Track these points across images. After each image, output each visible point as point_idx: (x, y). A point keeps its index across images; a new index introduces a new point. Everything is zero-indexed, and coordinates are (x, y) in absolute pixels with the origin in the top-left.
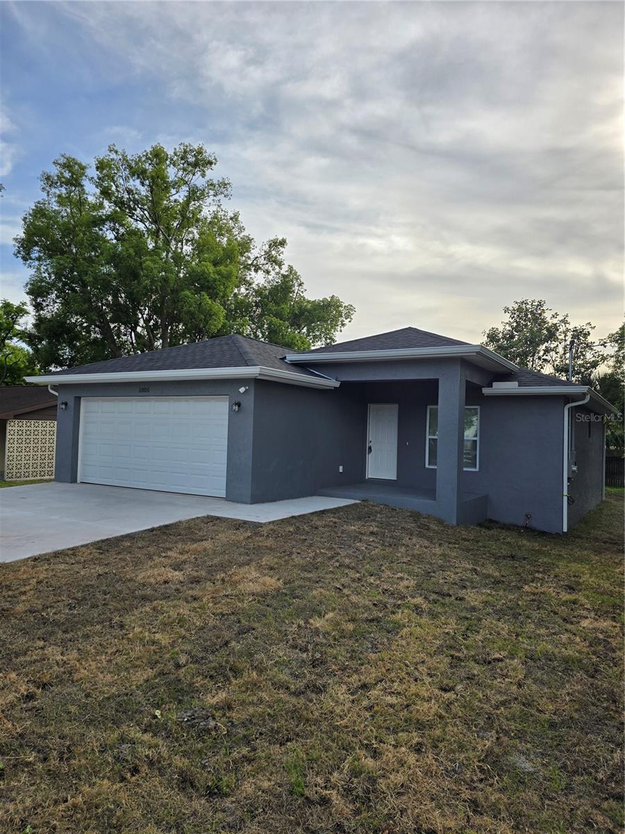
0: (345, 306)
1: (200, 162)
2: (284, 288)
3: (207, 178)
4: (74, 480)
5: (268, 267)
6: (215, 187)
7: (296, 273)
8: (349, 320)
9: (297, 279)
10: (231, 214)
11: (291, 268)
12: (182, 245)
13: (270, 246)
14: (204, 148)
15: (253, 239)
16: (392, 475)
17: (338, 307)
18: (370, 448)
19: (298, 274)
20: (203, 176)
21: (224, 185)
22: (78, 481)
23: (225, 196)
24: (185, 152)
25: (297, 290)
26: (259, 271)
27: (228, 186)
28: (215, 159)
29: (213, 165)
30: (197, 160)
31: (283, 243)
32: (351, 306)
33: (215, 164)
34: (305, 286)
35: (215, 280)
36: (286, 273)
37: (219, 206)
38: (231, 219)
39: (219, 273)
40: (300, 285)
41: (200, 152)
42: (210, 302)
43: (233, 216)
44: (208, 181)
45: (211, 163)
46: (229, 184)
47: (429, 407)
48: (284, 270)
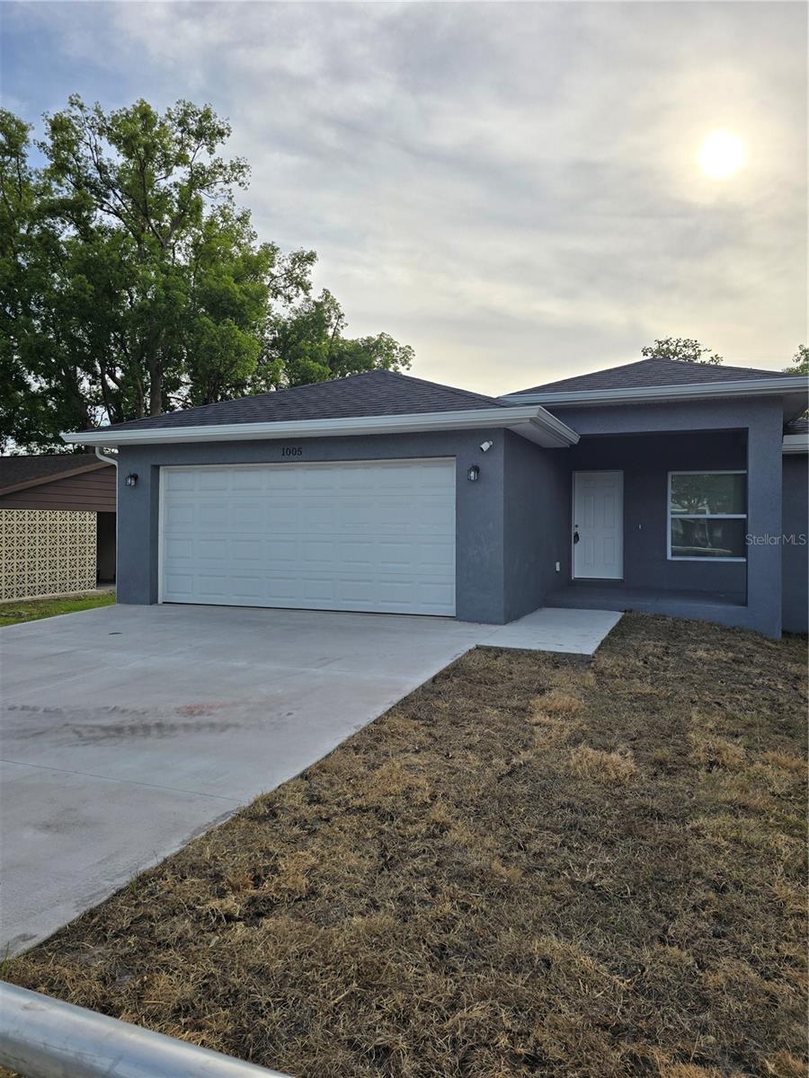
0: (400, 349)
1: (208, 133)
2: (316, 320)
3: (215, 157)
4: (153, 600)
5: (291, 291)
6: (225, 169)
7: (333, 301)
8: (406, 366)
9: (336, 308)
10: (237, 213)
11: (326, 292)
12: (174, 252)
13: (294, 262)
14: (213, 110)
15: (278, 249)
16: (615, 573)
17: (390, 348)
18: (577, 535)
19: (337, 301)
20: (211, 151)
21: (238, 167)
22: (160, 601)
23: (240, 184)
24: (186, 114)
25: (335, 325)
26: (279, 296)
27: (245, 170)
28: (229, 129)
29: (225, 137)
30: (201, 127)
31: (311, 258)
32: (410, 347)
33: (229, 135)
34: (345, 319)
35: (243, 304)
36: (320, 300)
37: (230, 199)
38: (239, 220)
39: (245, 292)
40: (340, 317)
41: (207, 116)
42: (240, 334)
43: (241, 215)
44: (216, 161)
45: (221, 134)
46: (245, 166)
47: (670, 474)
48: (316, 295)
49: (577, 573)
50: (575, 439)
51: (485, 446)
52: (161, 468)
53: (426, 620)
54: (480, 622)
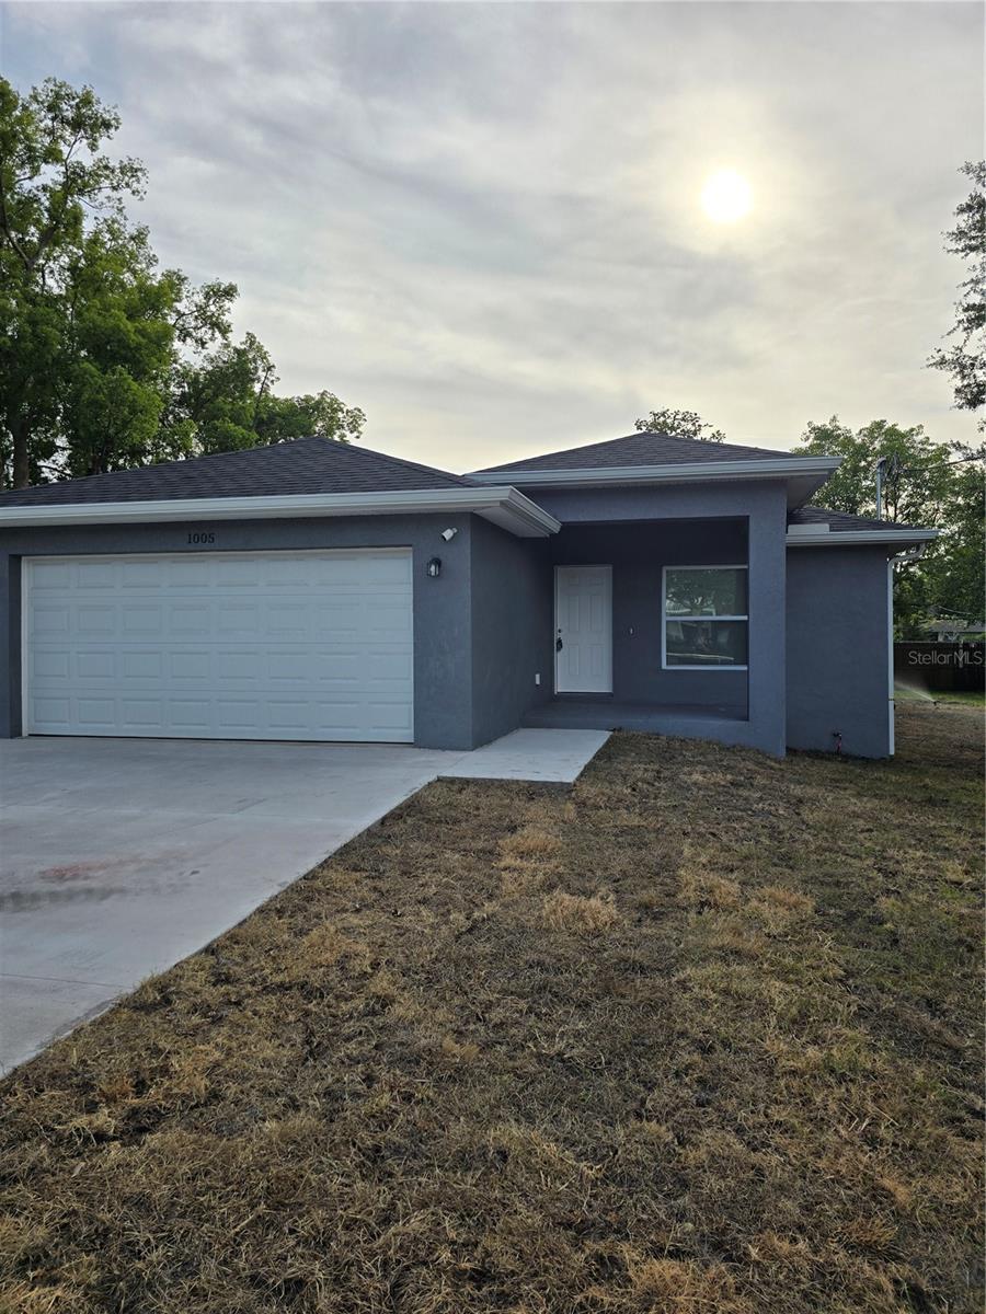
0: (348, 411)
1: (89, 123)
2: (238, 372)
3: (98, 154)
4: (16, 732)
5: (205, 333)
6: (113, 172)
7: (260, 348)
8: (356, 434)
9: (264, 358)
10: (131, 230)
11: (251, 338)
13: (207, 296)
14: (96, 94)
15: (186, 278)
16: (603, 685)
17: (335, 411)
18: (560, 642)
19: (265, 349)
20: (93, 147)
21: (131, 170)
22: (25, 733)
23: (133, 192)
24: (58, 96)
25: (263, 379)
26: (188, 340)
27: (139, 174)
28: (117, 120)
29: (112, 131)
30: (79, 115)
31: (230, 292)
32: (359, 410)
33: (117, 128)
34: (276, 372)
35: (138, 347)
36: (243, 347)
37: (120, 210)
38: (132, 238)
39: (141, 332)
40: (269, 368)
41: (87, 101)
42: (135, 386)
43: (136, 233)
44: (100, 160)
45: (107, 125)
46: (141, 170)
47: (665, 569)
48: (237, 339)
49: (560, 688)
50: (556, 527)
51: (448, 534)
52: (23, 558)
53: (378, 748)
54: (444, 749)
